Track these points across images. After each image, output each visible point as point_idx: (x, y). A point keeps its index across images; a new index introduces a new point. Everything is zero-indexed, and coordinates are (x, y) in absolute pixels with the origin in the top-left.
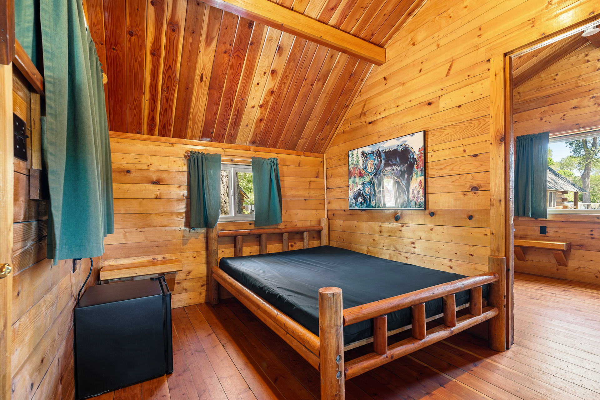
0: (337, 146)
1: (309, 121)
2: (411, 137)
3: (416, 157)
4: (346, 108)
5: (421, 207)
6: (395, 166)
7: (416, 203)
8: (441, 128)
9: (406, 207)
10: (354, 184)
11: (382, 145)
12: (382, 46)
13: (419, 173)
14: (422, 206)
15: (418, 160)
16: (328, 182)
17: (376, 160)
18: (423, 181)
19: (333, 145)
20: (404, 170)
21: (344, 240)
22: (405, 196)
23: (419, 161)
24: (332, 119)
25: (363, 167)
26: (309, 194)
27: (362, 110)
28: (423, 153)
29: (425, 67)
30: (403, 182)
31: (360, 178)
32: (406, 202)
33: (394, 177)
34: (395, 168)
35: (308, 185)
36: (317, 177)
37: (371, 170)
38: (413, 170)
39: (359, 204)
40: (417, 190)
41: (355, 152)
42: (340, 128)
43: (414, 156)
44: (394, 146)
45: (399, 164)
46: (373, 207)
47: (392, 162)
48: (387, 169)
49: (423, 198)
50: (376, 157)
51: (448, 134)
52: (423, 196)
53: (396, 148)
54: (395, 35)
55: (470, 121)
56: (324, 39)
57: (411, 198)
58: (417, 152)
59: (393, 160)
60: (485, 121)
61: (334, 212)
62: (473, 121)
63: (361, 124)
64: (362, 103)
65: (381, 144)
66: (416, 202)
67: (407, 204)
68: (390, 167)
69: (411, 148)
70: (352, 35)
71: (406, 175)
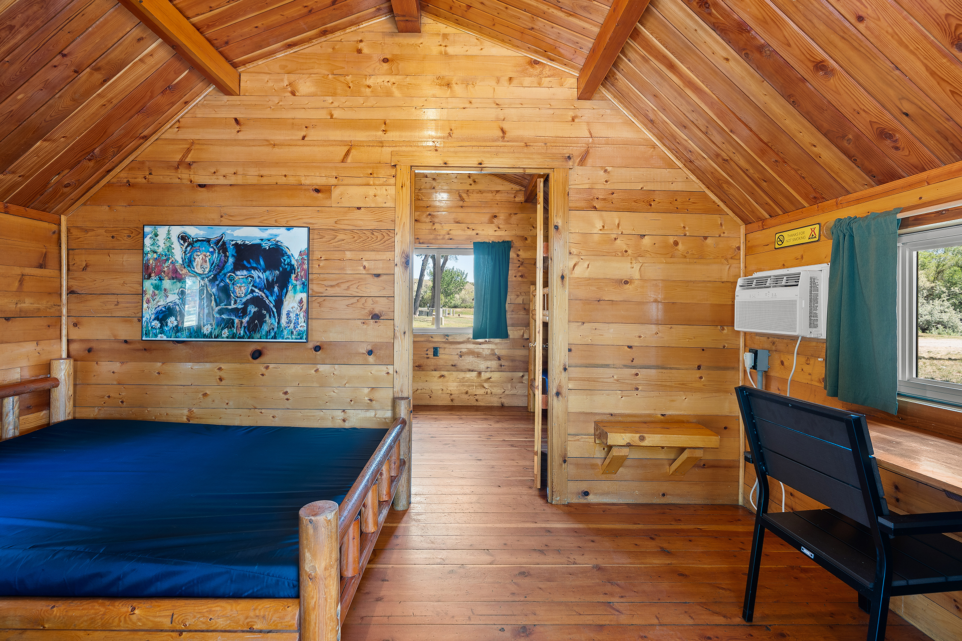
0: (106, 208)
1: (45, 140)
2: (286, 231)
3: (294, 262)
4: (141, 141)
5: (301, 339)
6: (256, 271)
7: (292, 333)
8: (333, 230)
9: (275, 337)
10: (157, 292)
11: (228, 232)
12: (235, 66)
13: (298, 287)
14: (303, 336)
15: (298, 268)
16: (71, 278)
17: (216, 255)
18: (305, 300)
19: (95, 201)
20: (273, 280)
21: (122, 402)
22: (273, 321)
23: (299, 270)
24: (104, 151)
25: (183, 261)
26: (19, 306)
27: (183, 156)
28: (305, 260)
29: (313, 135)
30: (270, 298)
31: (176, 282)
32: (275, 330)
33: (254, 288)
34: (255, 273)
35: (17, 284)
36: (41, 266)
37: (204, 271)
38: (289, 282)
39: (169, 330)
40: (295, 313)
41: (162, 231)
42: (119, 173)
43: (291, 261)
44: (255, 238)
45: (263, 269)
46: (205, 336)
47: (249, 262)
48: (238, 273)
49: (305, 326)
50: (215, 249)
51: (343, 240)
52: (304, 322)
53: (258, 242)
54: (260, 62)
55: (372, 231)
56: (145, 8)
57: (285, 324)
58: (296, 256)
59: (251, 261)
60: (389, 235)
61: (93, 345)
62: (375, 231)
63: (178, 181)
64: (183, 144)
65: (228, 230)
66: (293, 330)
67: (277, 333)
68: (245, 271)
69: (287, 247)
70: (193, 25)
71: (276, 287)
